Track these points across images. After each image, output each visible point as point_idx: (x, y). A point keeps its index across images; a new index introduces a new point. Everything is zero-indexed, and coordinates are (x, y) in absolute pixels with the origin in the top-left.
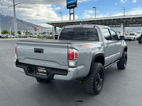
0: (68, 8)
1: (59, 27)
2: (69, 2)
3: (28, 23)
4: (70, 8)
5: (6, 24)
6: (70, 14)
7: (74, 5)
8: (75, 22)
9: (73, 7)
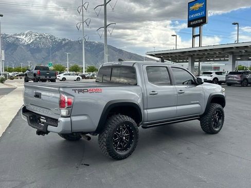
0: (189, 26)
1: (169, 60)
2: (192, 16)
3: (130, 53)
4: (194, 26)
5: (97, 57)
6: (194, 37)
7: (202, 21)
8: (195, 51)
9: (199, 25)
